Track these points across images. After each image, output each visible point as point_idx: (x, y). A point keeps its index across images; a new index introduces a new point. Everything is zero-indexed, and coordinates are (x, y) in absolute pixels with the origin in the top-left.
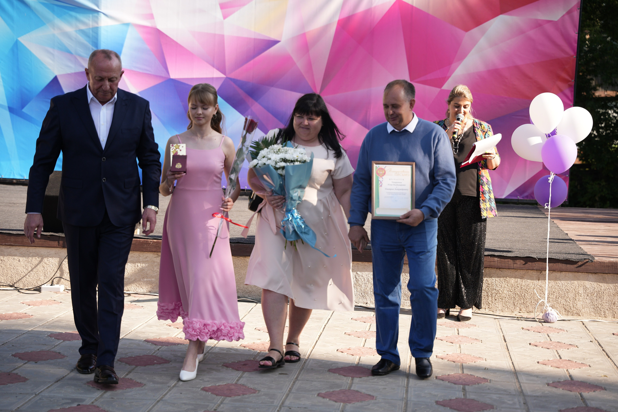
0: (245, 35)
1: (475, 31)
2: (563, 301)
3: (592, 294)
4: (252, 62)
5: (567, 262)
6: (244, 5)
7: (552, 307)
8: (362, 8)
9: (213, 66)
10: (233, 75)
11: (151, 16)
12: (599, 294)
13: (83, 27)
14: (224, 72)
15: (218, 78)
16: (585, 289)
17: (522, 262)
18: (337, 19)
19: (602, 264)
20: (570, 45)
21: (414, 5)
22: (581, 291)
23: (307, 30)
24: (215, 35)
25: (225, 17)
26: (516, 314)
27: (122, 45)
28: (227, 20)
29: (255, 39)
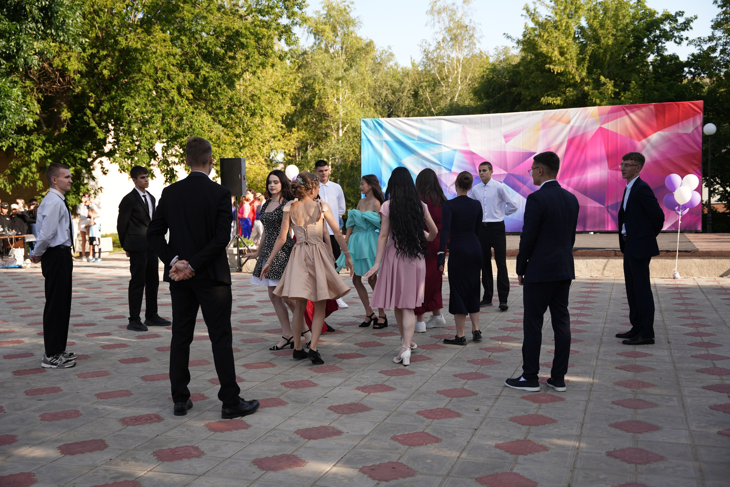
0: (518, 151)
1: (644, 141)
2: (685, 270)
3: (699, 266)
4: (521, 164)
5: (686, 251)
6: (516, 135)
7: (680, 273)
8: (580, 133)
9: (501, 168)
10: (511, 173)
11: (468, 145)
12: (702, 266)
13: (433, 153)
14: (507, 171)
15: (504, 174)
16: (695, 264)
17: (665, 252)
18: (567, 139)
19: (702, 252)
20: (698, 145)
21: (609, 129)
22: (693, 265)
23: (551, 146)
24: (501, 152)
25: (506, 142)
26: (663, 276)
27: (453, 161)
28: (507, 143)
29: (523, 153)
